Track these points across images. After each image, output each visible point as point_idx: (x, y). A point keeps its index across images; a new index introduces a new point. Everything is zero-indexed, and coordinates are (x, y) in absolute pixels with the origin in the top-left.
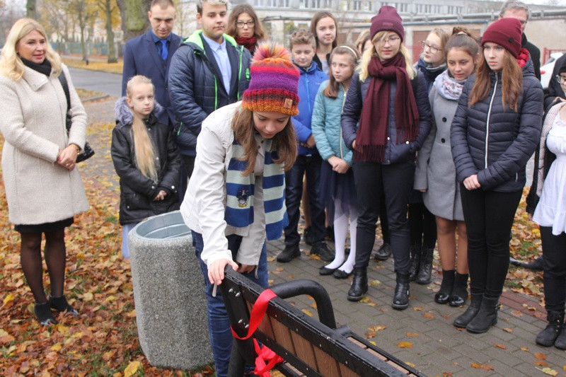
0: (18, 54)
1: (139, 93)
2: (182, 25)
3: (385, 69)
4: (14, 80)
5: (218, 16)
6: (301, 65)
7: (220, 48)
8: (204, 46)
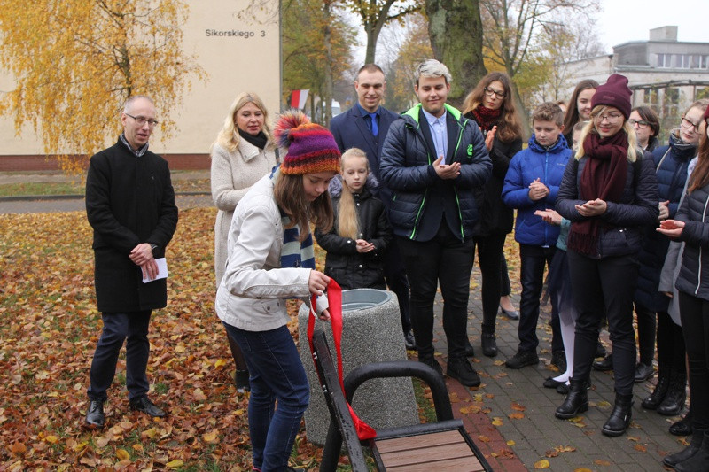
0: (236, 125)
1: (349, 166)
2: (557, 91)
3: (601, 148)
4: (229, 150)
5: (433, 89)
6: (542, 143)
7: (437, 122)
8: (419, 119)
